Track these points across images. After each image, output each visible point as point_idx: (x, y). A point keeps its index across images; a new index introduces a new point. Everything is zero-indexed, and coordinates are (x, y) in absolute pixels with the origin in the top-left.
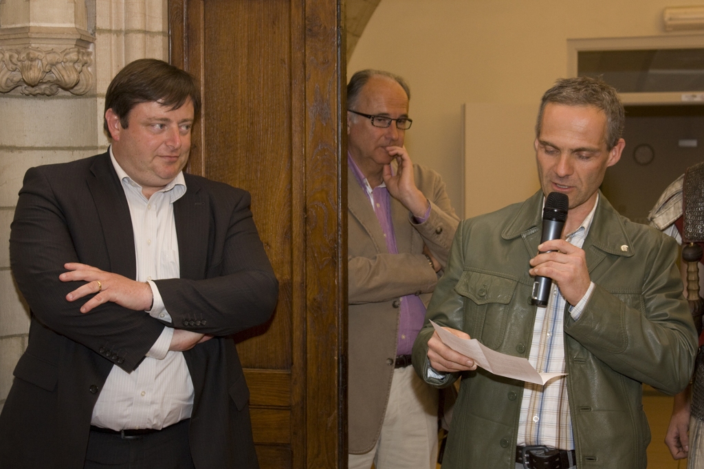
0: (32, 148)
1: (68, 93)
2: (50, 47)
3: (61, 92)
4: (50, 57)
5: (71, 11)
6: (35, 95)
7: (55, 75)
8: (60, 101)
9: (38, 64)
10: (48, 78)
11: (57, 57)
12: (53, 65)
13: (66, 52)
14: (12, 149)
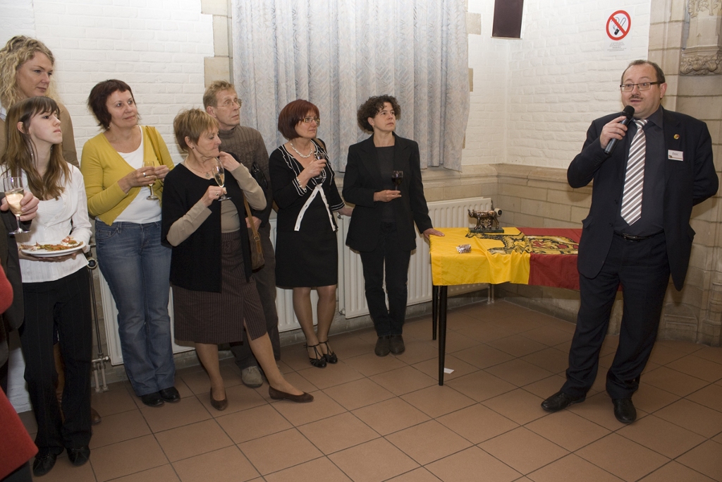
0: (696, 96)
1: (712, 73)
2: (705, 55)
3: (710, 73)
4: (705, 59)
5: (717, 39)
6: (698, 75)
7: (707, 66)
8: (710, 77)
9: (700, 62)
10: (704, 67)
11: (709, 59)
12: (706, 62)
13: (713, 56)
14: (687, 96)
